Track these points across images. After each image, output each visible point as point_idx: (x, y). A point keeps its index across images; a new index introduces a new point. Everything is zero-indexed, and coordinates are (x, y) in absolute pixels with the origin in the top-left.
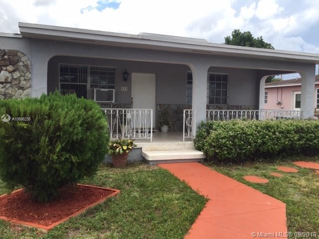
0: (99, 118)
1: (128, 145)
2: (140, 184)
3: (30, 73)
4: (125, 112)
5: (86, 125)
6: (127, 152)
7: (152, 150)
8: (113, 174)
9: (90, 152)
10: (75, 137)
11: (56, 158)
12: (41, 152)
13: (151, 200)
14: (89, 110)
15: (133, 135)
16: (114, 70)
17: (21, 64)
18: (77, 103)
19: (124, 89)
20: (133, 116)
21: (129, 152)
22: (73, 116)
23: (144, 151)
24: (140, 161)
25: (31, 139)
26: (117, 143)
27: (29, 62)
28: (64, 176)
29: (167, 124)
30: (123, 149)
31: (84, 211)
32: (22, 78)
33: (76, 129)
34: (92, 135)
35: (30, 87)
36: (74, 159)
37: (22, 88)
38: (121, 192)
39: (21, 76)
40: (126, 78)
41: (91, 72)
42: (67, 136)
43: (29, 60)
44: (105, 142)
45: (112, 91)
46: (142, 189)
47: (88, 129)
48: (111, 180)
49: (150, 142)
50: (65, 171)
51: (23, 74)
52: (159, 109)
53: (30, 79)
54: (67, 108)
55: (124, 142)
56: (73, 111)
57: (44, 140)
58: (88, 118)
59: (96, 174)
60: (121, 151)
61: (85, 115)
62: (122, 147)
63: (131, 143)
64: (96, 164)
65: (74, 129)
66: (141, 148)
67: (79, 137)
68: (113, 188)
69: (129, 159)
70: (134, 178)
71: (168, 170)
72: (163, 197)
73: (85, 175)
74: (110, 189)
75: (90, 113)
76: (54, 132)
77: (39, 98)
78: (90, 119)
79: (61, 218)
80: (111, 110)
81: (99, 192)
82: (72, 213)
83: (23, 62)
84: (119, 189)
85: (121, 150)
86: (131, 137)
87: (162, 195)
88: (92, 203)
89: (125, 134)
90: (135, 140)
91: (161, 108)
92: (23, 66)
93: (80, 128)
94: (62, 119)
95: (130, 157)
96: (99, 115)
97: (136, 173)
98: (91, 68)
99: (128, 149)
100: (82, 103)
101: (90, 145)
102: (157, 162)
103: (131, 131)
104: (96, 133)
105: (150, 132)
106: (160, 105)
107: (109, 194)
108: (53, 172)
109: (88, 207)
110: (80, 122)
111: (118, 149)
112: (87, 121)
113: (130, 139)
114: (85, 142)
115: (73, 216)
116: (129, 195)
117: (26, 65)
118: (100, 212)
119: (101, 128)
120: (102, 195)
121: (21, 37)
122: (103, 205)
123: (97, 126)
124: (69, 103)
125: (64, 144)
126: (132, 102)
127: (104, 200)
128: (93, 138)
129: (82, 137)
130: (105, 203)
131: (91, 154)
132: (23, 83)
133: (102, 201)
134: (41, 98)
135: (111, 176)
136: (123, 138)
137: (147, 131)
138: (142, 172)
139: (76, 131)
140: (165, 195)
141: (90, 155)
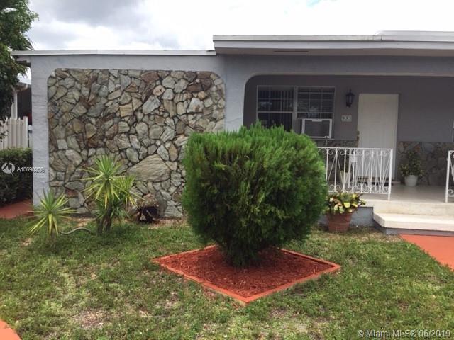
0: (315, 160)
1: (351, 202)
2: (371, 261)
3: (224, 100)
4: (348, 153)
5: (296, 170)
6: (351, 211)
7: (389, 212)
8: (329, 242)
9: (301, 207)
10: (282, 185)
11: (259, 211)
12: (240, 202)
13: (390, 288)
14: (301, 149)
15: (360, 187)
16: (333, 90)
17: (214, 88)
18: (286, 139)
19: (347, 119)
20: (359, 158)
21: (353, 212)
22: (281, 156)
23: (376, 212)
24: (370, 227)
25: (229, 184)
26: (335, 197)
27: (223, 86)
28: (267, 236)
29: (416, 172)
30: (344, 207)
31: (291, 286)
32: (215, 107)
33: (283, 175)
34: (304, 184)
35: (224, 117)
36: (280, 214)
37: (215, 120)
38: (342, 268)
39: (214, 104)
40: (350, 101)
41: (299, 94)
42: (273, 182)
43: (223, 83)
44: (321, 194)
45: (329, 121)
46: (374, 268)
47: (298, 175)
48: (326, 249)
49: (387, 200)
50: (269, 229)
51: (216, 102)
52: (402, 149)
53: (224, 108)
54: (273, 145)
55: (345, 196)
56: (280, 149)
57: (245, 186)
58: (300, 160)
59: (308, 238)
60: (341, 210)
61: (296, 155)
62: (343, 204)
63: (357, 199)
64: (308, 225)
65: (281, 174)
66: (372, 208)
67: (287, 186)
68: (330, 261)
69: (352, 221)
70: (361, 252)
71: (417, 245)
72: (411, 286)
73: (293, 237)
74: (325, 262)
75: (302, 153)
76: (257, 177)
77: (238, 131)
78: (302, 161)
79: (262, 291)
80: (327, 149)
81: (311, 264)
82: (275, 287)
83: (216, 86)
84: (339, 264)
85: (341, 207)
86: (355, 190)
87: (410, 283)
88: (301, 277)
89: (347, 185)
90: (362, 194)
91: (405, 147)
92: (217, 91)
93: (289, 173)
94: (267, 160)
95: (354, 219)
96: (314, 155)
97: (364, 244)
98: (300, 90)
99: (352, 207)
100: (291, 138)
101: (301, 197)
102: (398, 232)
103: (356, 181)
104: (309, 181)
105: (387, 184)
106: (404, 143)
107: (325, 269)
108: (253, 228)
109: (296, 282)
110: (288, 165)
111: (336, 206)
112: (298, 164)
113: (355, 193)
114: (295, 193)
115: (278, 290)
116: (354, 275)
117: (220, 90)
118: (312, 291)
119: (316, 174)
120: (315, 268)
121: (215, 53)
122: (317, 283)
123: (311, 172)
124: (275, 138)
125: (268, 193)
126: (358, 138)
127: (319, 275)
128: (306, 188)
129: (291, 186)
130: (319, 280)
131: (303, 210)
132: (216, 112)
133: (315, 277)
134: (240, 131)
135: (327, 244)
136: (344, 191)
137: (383, 182)
138: (374, 243)
139: (283, 177)
140: (414, 284)
141: (300, 211)
